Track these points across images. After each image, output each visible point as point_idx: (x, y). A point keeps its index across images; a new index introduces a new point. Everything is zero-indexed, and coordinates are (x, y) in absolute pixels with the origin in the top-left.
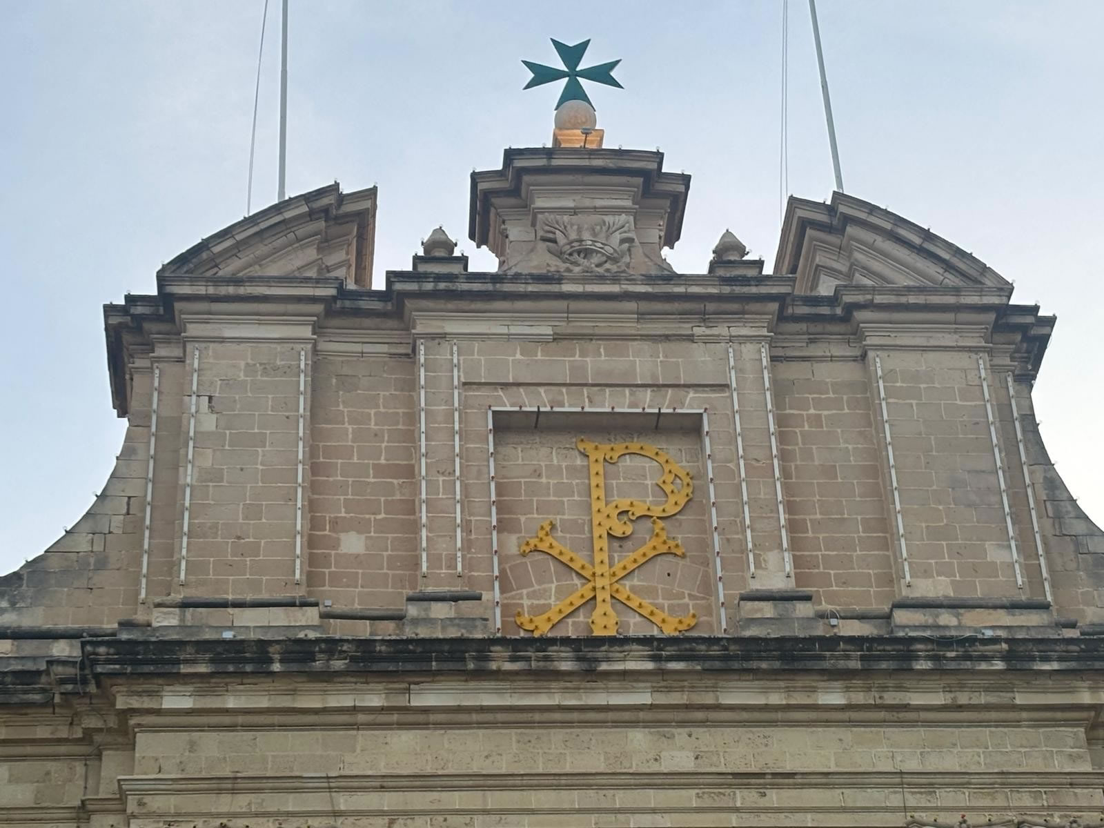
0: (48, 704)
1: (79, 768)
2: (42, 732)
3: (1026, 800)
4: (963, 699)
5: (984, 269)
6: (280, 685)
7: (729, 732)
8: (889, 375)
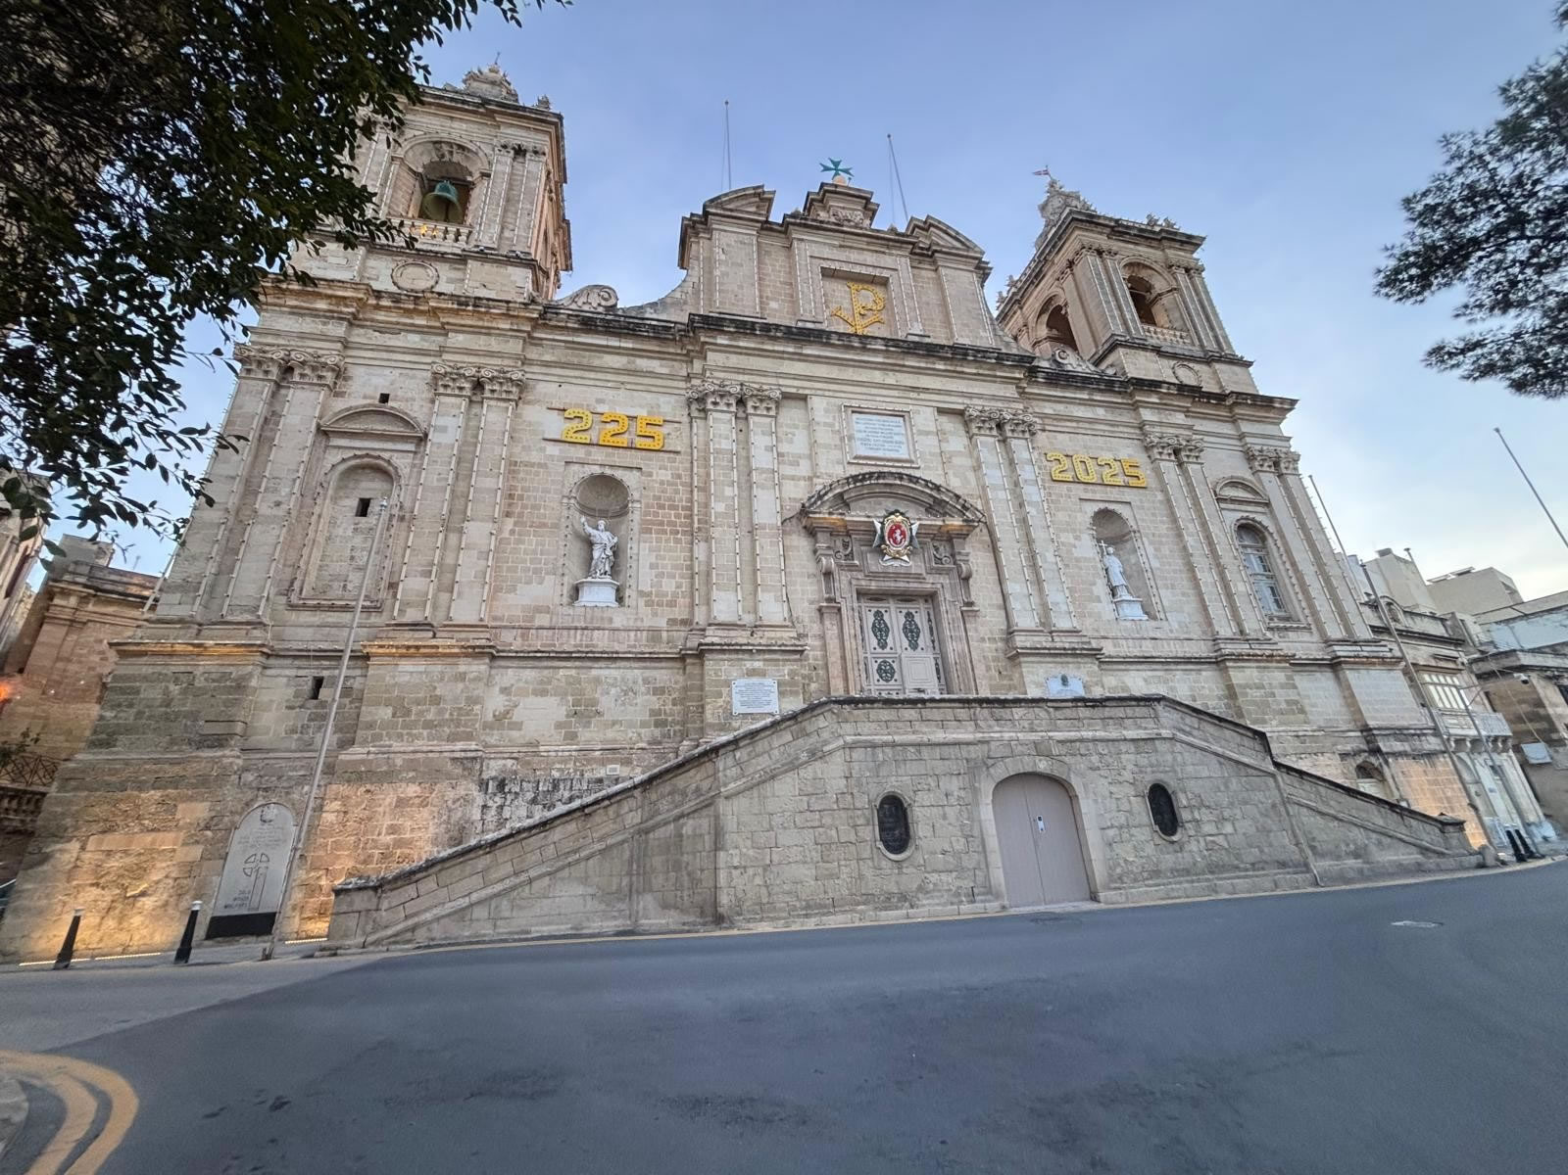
0: (674, 339)
1: (684, 365)
2: (671, 350)
3: (1000, 405)
4: (981, 371)
5: (976, 246)
6: (759, 340)
7: (907, 375)
8: (946, 275)
